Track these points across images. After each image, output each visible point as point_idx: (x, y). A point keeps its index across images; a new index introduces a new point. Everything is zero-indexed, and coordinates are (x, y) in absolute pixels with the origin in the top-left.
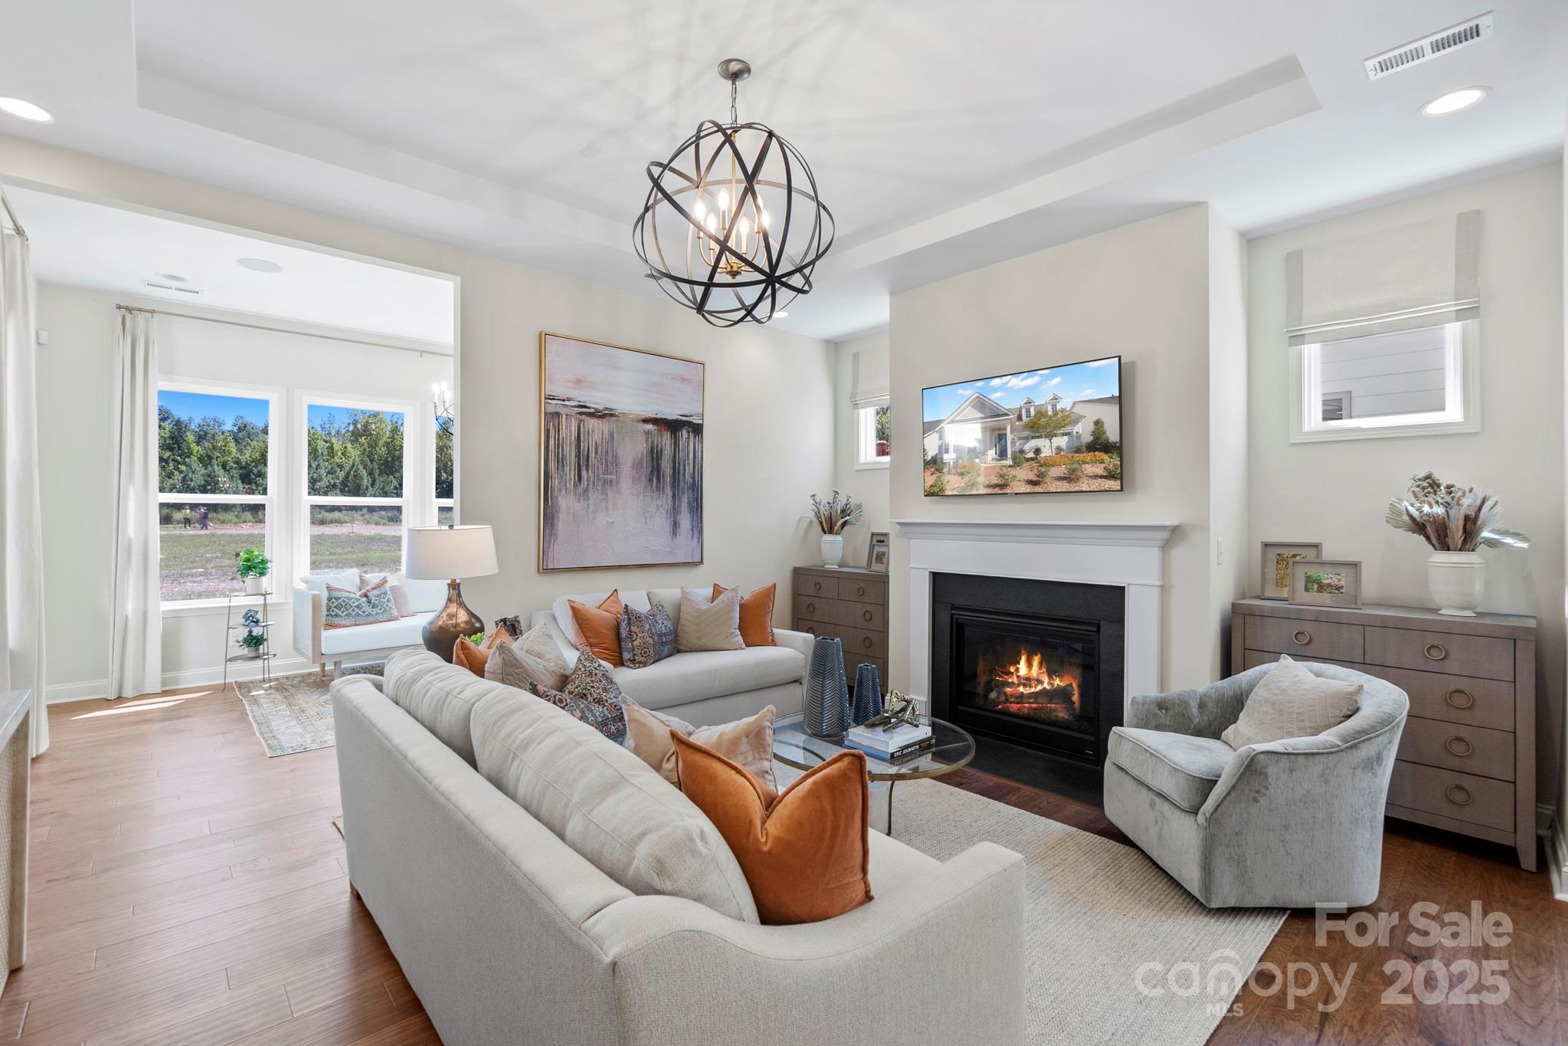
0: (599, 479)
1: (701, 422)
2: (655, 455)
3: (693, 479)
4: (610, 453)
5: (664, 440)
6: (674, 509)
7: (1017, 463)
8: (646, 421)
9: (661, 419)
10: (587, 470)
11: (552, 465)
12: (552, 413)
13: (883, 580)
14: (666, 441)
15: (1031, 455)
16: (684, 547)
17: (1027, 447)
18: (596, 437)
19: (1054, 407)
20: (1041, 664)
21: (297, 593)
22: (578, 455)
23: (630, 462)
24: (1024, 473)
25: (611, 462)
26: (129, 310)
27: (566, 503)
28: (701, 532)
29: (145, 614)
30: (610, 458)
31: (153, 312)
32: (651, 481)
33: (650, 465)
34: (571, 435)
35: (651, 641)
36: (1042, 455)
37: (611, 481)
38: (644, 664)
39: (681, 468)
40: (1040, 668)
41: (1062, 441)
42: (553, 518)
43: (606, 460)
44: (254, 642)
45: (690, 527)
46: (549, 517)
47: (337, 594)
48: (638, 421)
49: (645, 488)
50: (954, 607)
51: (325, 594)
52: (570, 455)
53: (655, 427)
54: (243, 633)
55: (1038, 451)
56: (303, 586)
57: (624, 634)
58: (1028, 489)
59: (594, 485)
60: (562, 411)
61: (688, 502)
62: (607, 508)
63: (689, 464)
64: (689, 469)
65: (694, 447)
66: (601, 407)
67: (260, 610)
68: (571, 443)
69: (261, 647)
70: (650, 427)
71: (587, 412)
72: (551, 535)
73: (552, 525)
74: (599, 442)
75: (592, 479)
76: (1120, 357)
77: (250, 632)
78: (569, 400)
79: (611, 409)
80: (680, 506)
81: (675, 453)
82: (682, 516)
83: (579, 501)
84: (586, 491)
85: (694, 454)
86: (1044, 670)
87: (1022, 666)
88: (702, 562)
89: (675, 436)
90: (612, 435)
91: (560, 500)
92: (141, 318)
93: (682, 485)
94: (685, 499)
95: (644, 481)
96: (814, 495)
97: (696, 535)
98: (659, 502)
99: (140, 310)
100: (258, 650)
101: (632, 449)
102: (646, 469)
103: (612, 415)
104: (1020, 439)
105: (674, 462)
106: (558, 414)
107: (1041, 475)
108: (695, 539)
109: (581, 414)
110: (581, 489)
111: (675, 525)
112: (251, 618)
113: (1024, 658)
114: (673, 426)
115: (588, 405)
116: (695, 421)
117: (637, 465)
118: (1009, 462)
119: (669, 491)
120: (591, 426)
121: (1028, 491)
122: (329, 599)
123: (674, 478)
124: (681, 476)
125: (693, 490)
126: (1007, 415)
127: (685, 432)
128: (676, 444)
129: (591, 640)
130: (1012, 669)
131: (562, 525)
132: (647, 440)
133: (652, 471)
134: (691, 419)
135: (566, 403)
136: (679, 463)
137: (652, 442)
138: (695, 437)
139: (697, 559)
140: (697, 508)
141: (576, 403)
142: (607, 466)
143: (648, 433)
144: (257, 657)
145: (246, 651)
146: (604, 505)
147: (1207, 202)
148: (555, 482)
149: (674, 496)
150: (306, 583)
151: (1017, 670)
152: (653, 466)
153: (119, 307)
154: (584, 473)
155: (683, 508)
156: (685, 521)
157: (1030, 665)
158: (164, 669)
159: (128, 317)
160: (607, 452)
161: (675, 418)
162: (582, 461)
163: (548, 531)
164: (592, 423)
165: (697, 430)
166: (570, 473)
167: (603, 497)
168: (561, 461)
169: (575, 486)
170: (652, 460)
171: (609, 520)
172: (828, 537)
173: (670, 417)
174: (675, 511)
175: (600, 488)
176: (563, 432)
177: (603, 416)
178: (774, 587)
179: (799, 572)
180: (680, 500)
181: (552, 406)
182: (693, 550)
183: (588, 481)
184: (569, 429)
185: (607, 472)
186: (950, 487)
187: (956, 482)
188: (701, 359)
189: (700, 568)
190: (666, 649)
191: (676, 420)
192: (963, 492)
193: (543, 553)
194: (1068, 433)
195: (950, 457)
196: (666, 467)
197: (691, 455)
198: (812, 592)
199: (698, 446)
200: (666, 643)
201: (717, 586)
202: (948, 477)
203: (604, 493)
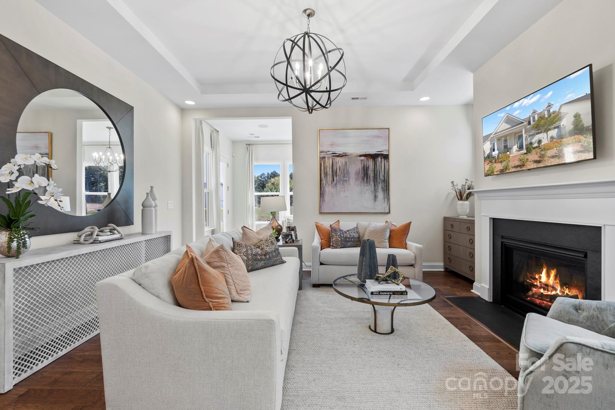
0: (341, 180)
1: (388, 153)
2: (365, 170)
3: (384, 177)
4: (345, 170)
5: (369, 163)
6: (375, 190)
7: (529, 151)
8: (361, 156)
9: (368, 154)
10: (336, 177)
11: (323, 176)
12: (322, 157)
13: (472, 223)
14: (370, 163)
15: (536, 145)
16: (381, 206)
17: (533, 141)
18: (340, 164)
19: (549, 111)
20: (556, 277)
22: (333, 172)
23: (354, 172)
24: (532, 157)
25: (346, 173)
26: (249, 145)
27: (328, 189)
28: (389, 200)
30: (345, 171)
31: (253, 144)
32: (363, 179)
33: (363, 173)
34: (329, 165)
35: (340, 239)
36: (543, 144)
37: (346, 180)
38: (336, 248)
39: (378, 173)
40: (555, 279)
41: (553, 133)
42: (323, 195)
43: (344, 173)
45: (383, 198)
46: (322, 194)
47: (289, 221)
48: (357, 156)
49: (361, 182)
50: (502, 237)
52: (329, 171)
53: (365, 158)
55: (540, 142)
57: (330, 236)
58: (535, 166)
59: (339, 182)
60: (326, 156)
61: (382, 188)
62: (344, 191)
63: (382, 172)
64: (382, 174)
65: (384, 164)
66: (341, 153)
68: (330, 167)
70: (363, 158)
71: (336, 155)
72: (323, 201)
73: (323, 197)
74: (341, 166)
75: (338, 180)
78: (328, 152)
79: (345, 153)
80: (378, 189)
81: (375, 167)
82: (379, 193)
83: (333, 188)
84: (336, 184)
85: (385, 168)
86: (558, 281)
87: (544, 275)
88: (389, 213)
89: (375, 161)
90: (346, 163)
91: (326, 188)
92: (251, 146)
93: (378, 180)
94: (380, 186)
95: (360, 179)
96: (452, 182)
97: (386, 201)
98: (368, 188)
99: (251, 144)
101: (356, 167)
102: (361, 175)
103: (346, 155)
104: (530, 136)
105: (375, 171)
106: (324, 157)
107: (542, 156)
108: (386, 203)
109: (333, 156)
110: (334, 184)
111: (376, 197)
113: (544, 271)
114: (374, 157)
115: (336, 153)
116: (384, 153)
117: (357, 173)
118: (525, 151)
119: (373, 184)
120: (337, 160)
121: (535, 167)
123: (375, 178)
124: (378, 177)
125: (384, 182)
126: (522, 123)
127: (379, 159)
128: (375, 164)
129: (321, 237)
130: (537, 277)
131: (327, 197)
132: (362, 163)
133: (364, 176)
134: (382, 153)
135: (328, 153)
136: (377, 172)
137: (364, 164)
138: (385, 160)
139: (387, 211)
140: (387, 189)
141: (331, 153)
142: (344, 175)
143: (362, 161)
146: (343, 189)
148: (324, 182)
149: (375, 185)
151: (540, 277)
152: (364, 173)
153: (246, 144)
154: (335, 178)
155: (379, 190)
156: (380, 195)
157: (548, 276)
159: (248, 147)
160: (344, 170)
161: (374, 153)
162: (334, 173)
163: (321, 199)
165: (386, 157)
166: (330, 178)
167: (343, 186)
168: (326, 174)
169: (332, 183)
170: (364, 171)
171: (346, 195)
172: (460, 202)
173: (372, 153)
174: (375, 191)
175: (341, 183)
176: (327, 164)
177: (342, 156)
178: (410, 223)
179: (446, 219)
180: (378, 186)
181: (323, 155)
182: (385, 208)
183: (337, 181)
184: (328, 162)
185: (344, 177)
186: (496, 170)
187: (498, 167)
188: (388, 127)
189: (389, 215)
190: (349, 244)
191: (375, 154)
192: (502, 172)
193: (320, 207)
194: (558, 127)
195: (495, 153)
196: (371, 173)
197: (383, 168)
198: (450, 228)
199: (386, 164)
200: (349, 241)
201: (387, 222)
202: (495, 165)
203: (343, 184)
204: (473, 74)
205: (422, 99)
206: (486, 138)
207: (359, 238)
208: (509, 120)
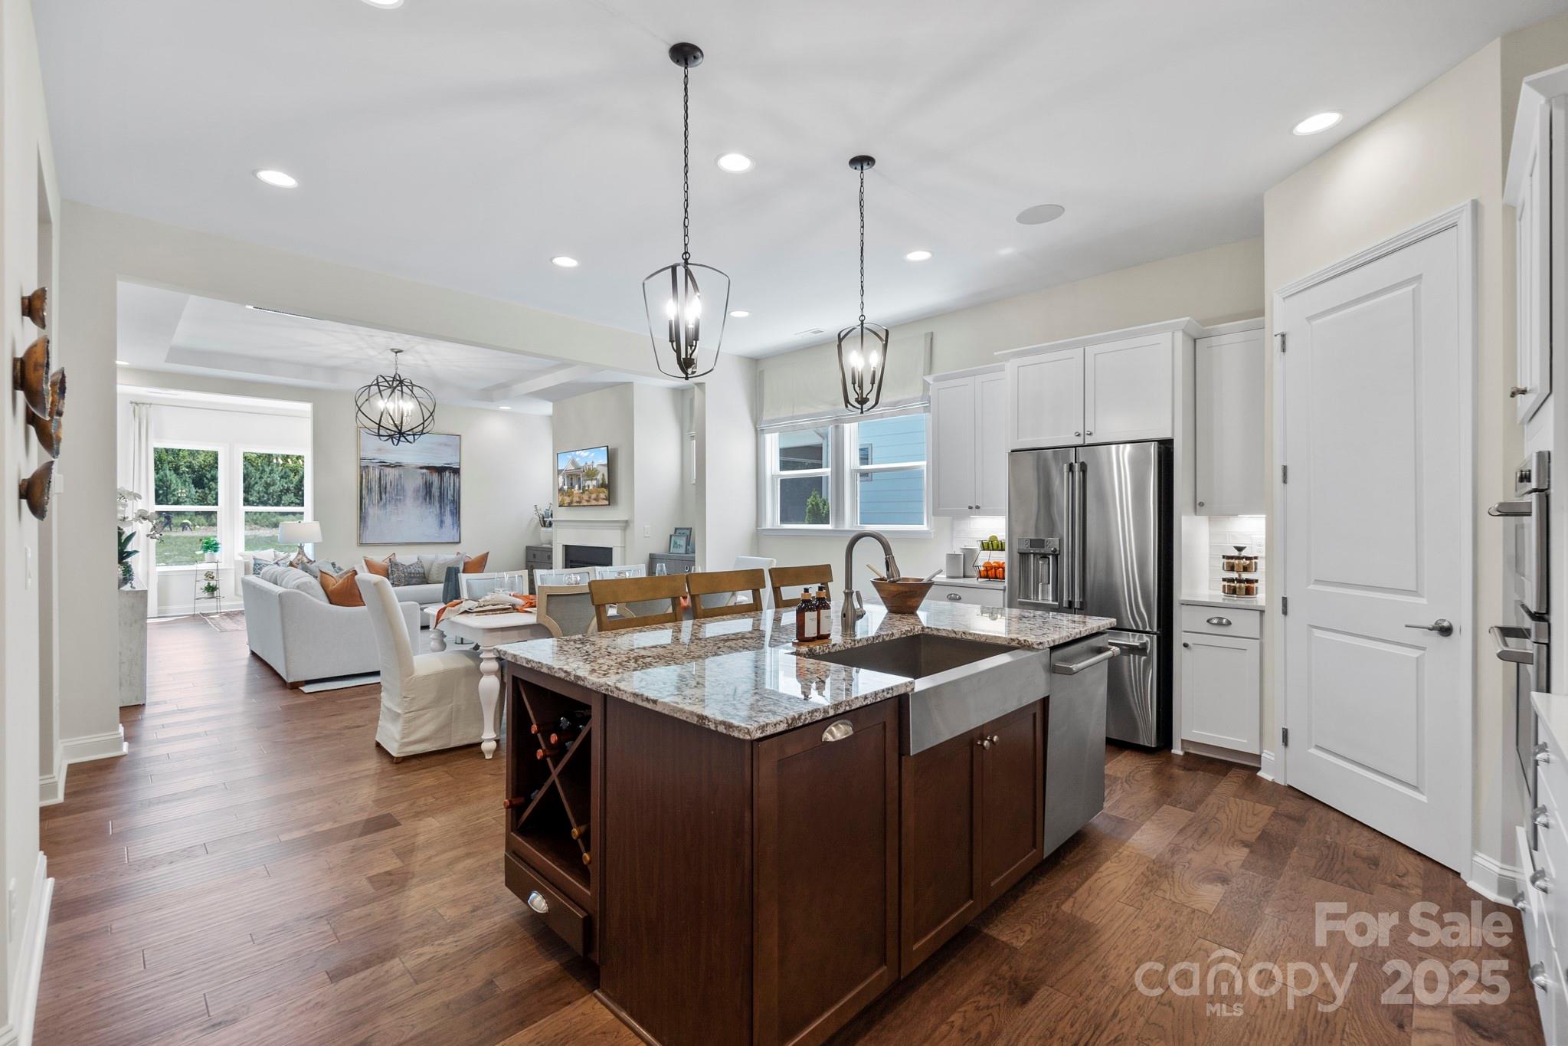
0: (393, 498)
1: (458, 467)
2: (428, 487)
3: (454, 497)
4: (400, 485)
5: (433, 477)
6: (441, 512)
7: (583, 491)
8: (421, 468)
9: (431, 466)
10: (386, 494)
11: (364, 492)
12: (364, 467)
14: (435, 478)
15: (587, 488)
16: (448, 533)
17: (586, 484)
18: (391, 477)
19: (592, 466)
21: (237, 563)
22: (380, 487)
23: (412, 489)
24: (585, 497)
25: (400, 490)
26: (137, 404)
27: (373, 511)
28: (459, 526)
29: (148, 573)
30: (399, 487)
31: (151, 404)
32: (425, 499)
33: (425, 490)
34: (375, 477)
36: (590, 488)
37: (400, 499)
38: (398, 585)
39: (445, 493)
41: (594, 482)
42: (365, 519)
43: (397, 489)
44: (211, 589)
45: (452, 523)
46: (363, 518)
48: (417, 468)
49: (422, 503)
51: (253, 562)
53: (428, 471)
54: (205, 584)
55: (588, 486)
56: (241, 558)
57: (390, 571)
59: (390, 502)
60: (371, 465)
61: (451, 510)
62: (398, 513)
63: (450, 490)
64: (451, 493)
65: (454, 480)
66: (393, 462)
67: (215, 572)
68: (375, 481)
69: (215, 592)
70: (424, 471)
71: (384, 465)
72: (364, 527)
73: (365, 522)
74: (393, 480)
75: (388, 499)
76: (607, 447)
77: (209, 583)
78: (374, 459)
79: (400, 463)
80: (445, 512)
81: (441, 484)
82: (446, 517)
83: (381, 510)
84: (385, 505)
85: (454, 485)
88: (460, 542)
89: (441, 475)
90: (400, 476)
91: (369, 509)
92: (144, 408)
93: (446, 501)
94: (448, 509)
95: (421, 499)
96: (533, 506)
97: (456, 527)
98: (431, 510)
99: (143, 404)
100: (213, 594)
101: (413, 483)
102: (422, 493)
103: (400, 466)
104: (584, 480)
105: (440, 488)
106: (367, 467)
107: (590, 498)
108: (455, 530)
109: (381, 466)
110: (382, 503)
111: (442, 522)
112: (209, 575)
114: (440, 470)
115: (386, 461)
116: (454, 467)
117: (417, 491)
118: (581, 491)
119: (438, 505)
120: (387, 472)
121: (587, 505)
122: (255, 565)
123: (441, 497)
124: (445, 496)
125: (454, 504)
126: (580, 469)
127: (447, 473)
128: (441, 480)
131: (370, 522)
132: (423, 478)
133: (426, 494)
134: (451, 466)
135: (373, 461)
136: (444, 489)
137: (426, 479)
138: (454, 475)
139: (457, 540)
140: (456, 512)
141: (378, 461)
142: (397, 491)
143: (423, 474)
144: (213, 597)
145: (206, 595)
146: (396, 511)
147: (632, 383)
148: (366, 501)
149: (441, 507)
150: (242, 556)
152: (427, 491)
153: (132, 403)
154: (383, 496)
155: (447, 513)
156: (448, 519)
158: (159, 605)
159: (136, 407)
160: (397, 485)
161: (440, 466)
162: (382, 490)
163: (362, 524)
164: (388, 470)
165: (456, 472)
166: (375, 496)
167: (396, 508)
168: (370, 490)
169: (378, 502)
170: (426, 488)
171: (399, 519)
172: (543, 529)
173: (437, 465)
174: (442, 514)
175: (393, 503)
176: (371, 475)
177: (395, 466)
178: (488, 553)
179: (528, 548)
180: (445, 509)
181: (365, 463)
182: (454, 535)
183: (386, 499)
184: (374, 474)
185: (397, 495)
186: (566, 502)
187: (567, 500)
188: (458, 434)
189: (459, 545)
190: (414, 581)
191: (442, 467)
192: (570, 505)
193: (360, 536)
194: (596, 479)
195: (566, 487)
196: (435, 491)
197: (452, 485)
198: (532, 559)
199: (457, 481)
200: (414, 577)
201: (458, 553)
202: (565, 497)
203: (396, 505)
204: (551, 404)
205: (501, 408)
206: (559, 472)
207: (424, 574)
208: (573, 463)
